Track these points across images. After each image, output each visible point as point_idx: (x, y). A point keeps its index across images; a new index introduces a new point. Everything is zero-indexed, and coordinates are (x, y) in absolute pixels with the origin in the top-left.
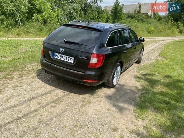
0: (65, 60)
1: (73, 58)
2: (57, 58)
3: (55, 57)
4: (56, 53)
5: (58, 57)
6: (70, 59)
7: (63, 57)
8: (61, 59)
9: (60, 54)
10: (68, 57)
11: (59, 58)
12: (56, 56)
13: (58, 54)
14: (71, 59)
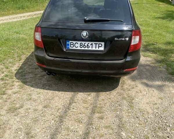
0: (90, 49)
1: (103, 43)
2: (74, 48)
3: (70, 48)
4: (70, 42)
5: (76, 46)
6: (97, 45)
7: (86, 45)
8: (83, 48)
9: (78, 41)
10: (93, 43)
11: (79, 48)
12: (72, 46)
13: (74, 42)
14: (100, 45)
